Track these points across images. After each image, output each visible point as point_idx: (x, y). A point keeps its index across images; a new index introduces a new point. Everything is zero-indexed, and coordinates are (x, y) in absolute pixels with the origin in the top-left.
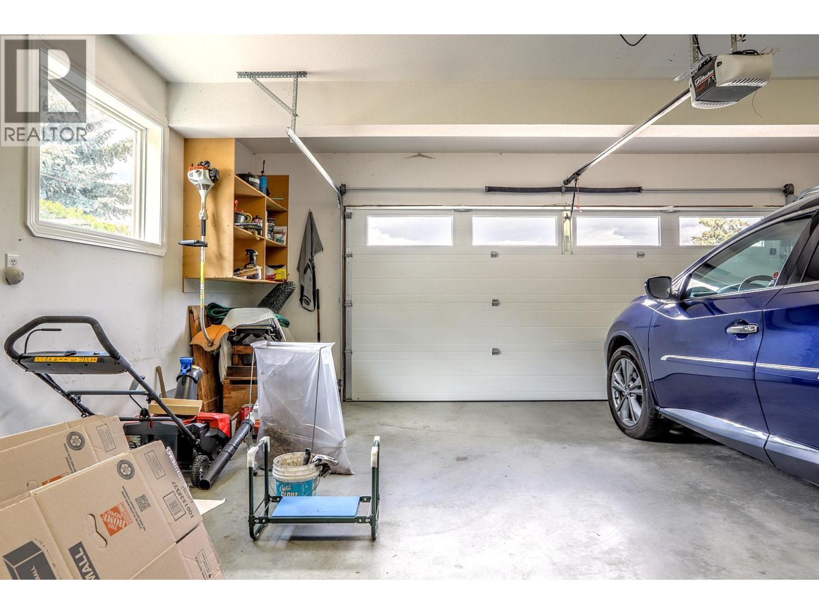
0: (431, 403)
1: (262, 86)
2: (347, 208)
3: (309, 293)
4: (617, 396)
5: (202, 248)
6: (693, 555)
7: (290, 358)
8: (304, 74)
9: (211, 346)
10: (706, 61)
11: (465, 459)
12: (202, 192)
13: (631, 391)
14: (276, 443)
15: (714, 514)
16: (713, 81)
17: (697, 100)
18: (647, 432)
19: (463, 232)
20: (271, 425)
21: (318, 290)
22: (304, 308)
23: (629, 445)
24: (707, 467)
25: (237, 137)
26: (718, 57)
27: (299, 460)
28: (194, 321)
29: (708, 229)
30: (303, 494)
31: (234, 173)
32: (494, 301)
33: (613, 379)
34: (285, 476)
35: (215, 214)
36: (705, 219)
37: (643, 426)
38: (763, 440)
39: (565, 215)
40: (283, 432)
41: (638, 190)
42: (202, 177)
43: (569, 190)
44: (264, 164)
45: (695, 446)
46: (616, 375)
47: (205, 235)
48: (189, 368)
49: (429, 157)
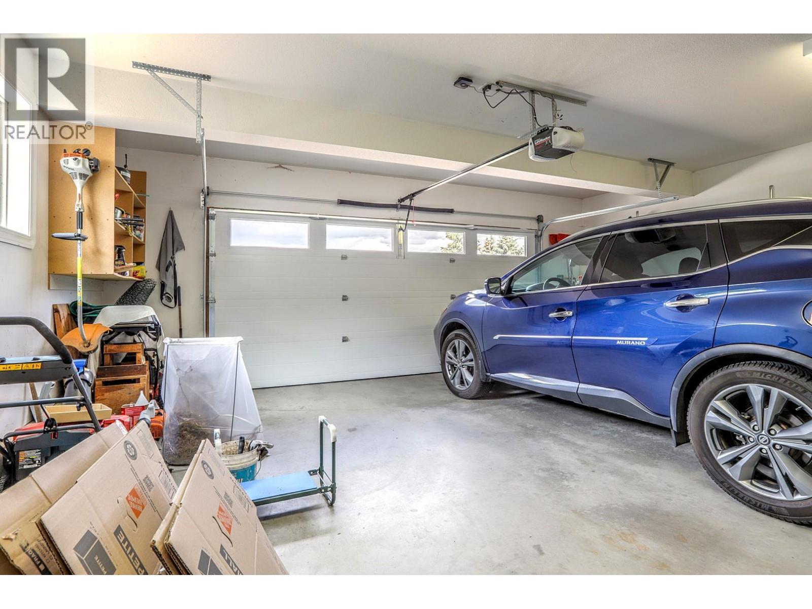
0: (291, 387)
1: (162, 81)
2: (210, 209)
3: (170, 290)
4: (450, 369)
5: (79, 241)
6: (552, 469)
7: (208, 353)
8: (208, 78)
9: (88, 347)
10: (544, 129)
11: (354, 429)
12: (78, 183)
13: (463, 364)
14: (192, 437)
15: (547, 442)
16: (550, 144)
17: (536, 155)
18: (478, 392)
19: (318, 236)
20: (188, 419)
21: (179, 287)
22: (165, 305)
23: (466, 404)
24: (523, 412)
25: (117, 128)
26: (554, 128)
27: (232, 448)
28: (61, 320)
29: (451, 242)
30: (248, 479)
31: (114, 165)
32: (344, 296)
33: (447, 356)
34: (231, 465)
35: (91, 207)
36: (450, 234)
37: (475, 388)
38: (575, 387)
39: (399, 227)
40: (200, 425)
41: (451, 211)
42: (80, 166)
43: (403, 207)
44: (126, 158)
45: (507, 399)
46: (449, 353)
47: (82, 228)
48: (81, 370)
49: (289, 169)
